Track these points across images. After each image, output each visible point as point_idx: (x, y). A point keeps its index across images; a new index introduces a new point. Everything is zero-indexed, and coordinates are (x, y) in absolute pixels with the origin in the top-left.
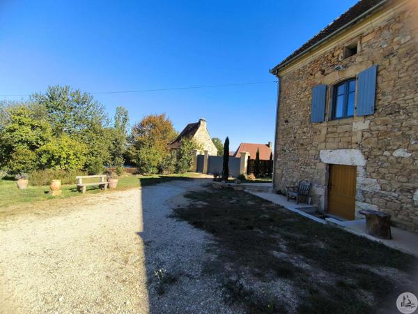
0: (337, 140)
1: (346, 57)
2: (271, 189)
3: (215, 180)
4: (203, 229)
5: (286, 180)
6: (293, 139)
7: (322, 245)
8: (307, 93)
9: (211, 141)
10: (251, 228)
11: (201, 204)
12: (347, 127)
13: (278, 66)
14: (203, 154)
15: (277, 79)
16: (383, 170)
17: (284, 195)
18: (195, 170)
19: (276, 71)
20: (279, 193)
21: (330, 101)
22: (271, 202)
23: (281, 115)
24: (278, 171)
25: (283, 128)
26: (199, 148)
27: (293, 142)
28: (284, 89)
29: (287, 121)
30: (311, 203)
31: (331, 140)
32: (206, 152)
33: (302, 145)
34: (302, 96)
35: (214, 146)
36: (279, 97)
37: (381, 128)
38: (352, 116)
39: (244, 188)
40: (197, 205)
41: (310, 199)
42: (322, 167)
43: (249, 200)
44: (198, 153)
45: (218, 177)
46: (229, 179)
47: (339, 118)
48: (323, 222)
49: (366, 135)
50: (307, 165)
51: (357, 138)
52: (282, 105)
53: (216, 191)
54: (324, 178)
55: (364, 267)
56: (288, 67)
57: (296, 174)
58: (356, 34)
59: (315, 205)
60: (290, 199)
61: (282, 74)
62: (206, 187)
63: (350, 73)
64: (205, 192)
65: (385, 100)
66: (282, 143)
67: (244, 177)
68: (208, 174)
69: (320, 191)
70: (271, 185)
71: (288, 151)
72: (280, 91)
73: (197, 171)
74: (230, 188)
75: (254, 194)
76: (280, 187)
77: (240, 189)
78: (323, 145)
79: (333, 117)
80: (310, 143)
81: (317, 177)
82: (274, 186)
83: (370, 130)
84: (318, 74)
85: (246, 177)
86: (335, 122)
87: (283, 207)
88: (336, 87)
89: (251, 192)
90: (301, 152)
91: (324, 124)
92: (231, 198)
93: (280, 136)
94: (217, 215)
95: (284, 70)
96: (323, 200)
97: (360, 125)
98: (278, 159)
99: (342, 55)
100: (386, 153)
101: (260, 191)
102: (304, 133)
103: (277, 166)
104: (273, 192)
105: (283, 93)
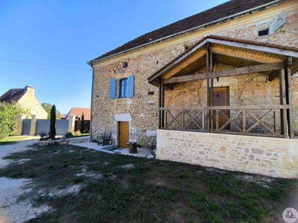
0: (121, 108)
1: (124, 67)
2: (88, 140)
3: (41, 140)
4: (23, 177)
5: (98, 132)
6: (101, 107)
7: (106, 163)
8: (108, 81)
9: (40, 106)
10: (66, 166)
11: (24, 161)
12: (124, 102)
13: (93, 61)
14: (30, 118)
15: (92, 69)
16: (137, 123)
17: (97, 142)
18: (20, 134)
19: (91, 63)
20: (94, 141)
21: (118, 88)
22: (87, 148)
23: (94, 92)
24: (93, 128)
25: (95, 100)
26: (25, 113)
27: (101, 109)
28: (96, 76)
29: (98, 96)
30: (111, 144)
31: (119, 108)
32: (33, 116)
33: (106, 111)
34: (105, 83)
35: (44, 110)
36: (93, 81)
37: (136, 104)
38: (126, 97)
39: (69, 142)
40: (19, 162)
41: (110, 142)
42: (115, 123)
43: (71, 150)
44: (24, 117)
45: (45, 137)
46: (56, 137)
47: (122, 97)
48: (113, 153)
49: (132, 107)
50: (109, 122)
51: (128, 108)
52: (95, 86)
53: (41, 149)
54: (116, 129)
55: (120, 167)
56: (98, 63)
57: (103, 129)
58: (127, 58)
59: (113, 145)
60: (99, 144)
61: (94, 66)
62: (31, 146)
63: (125, 76)
64: (29, 151)
65: (137, 91)
66: (95, 110)
67: (72, 134)
68: (35, 135)
69: (115, 137)
70: (89, 137)
71: (98, 115)
72: (93, 77)
73: (22, 134)
74: (56, 144)
75: (76, 145)
76: (95, 138)
77: (65, 143)
78: (115, 112)
79: (120, 97)
80: (110, 110)
81: (114, 129)
82: (91, 137)
83: (133, 105)
84: (113, 72)
85: (74, 134)
86: (120, 99)
87: (94, 149)
88: (121, 81)
89: (74, 144)
90: (106, 115)
91: (116, 100)
92: (55, 151)
93: (94, 105)
94: (39, 165)
95: (96, 64)
96: (116, 141)
97: (129, 102)
98: (93, 120)
99: (122, 66)
100: (138, 115)
101: (81, 142)
102: (107, 104)
103: (93, 124)
104: (90, 141)
105: (95, 78)
